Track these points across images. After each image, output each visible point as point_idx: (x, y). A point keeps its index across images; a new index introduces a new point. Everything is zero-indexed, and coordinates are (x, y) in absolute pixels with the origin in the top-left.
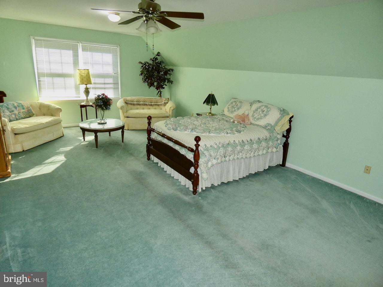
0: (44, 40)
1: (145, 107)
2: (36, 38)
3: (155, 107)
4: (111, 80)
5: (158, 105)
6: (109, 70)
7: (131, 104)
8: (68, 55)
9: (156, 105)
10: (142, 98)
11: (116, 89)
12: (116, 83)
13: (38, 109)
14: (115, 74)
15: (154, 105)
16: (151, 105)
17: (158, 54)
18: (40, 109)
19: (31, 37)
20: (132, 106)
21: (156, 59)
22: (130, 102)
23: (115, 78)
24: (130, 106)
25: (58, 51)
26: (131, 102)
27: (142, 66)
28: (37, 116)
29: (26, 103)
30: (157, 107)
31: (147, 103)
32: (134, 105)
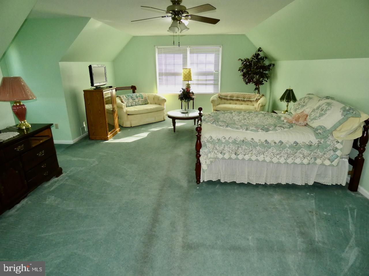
0: (164, 48)
1: (237, 102)
2: (158, 47)
3: (247, 103)
4: (211, 77)
5: (251, 101)
6: (211, 68)
7: (224, 99)
8: (179, 58)
9: (248, 101)
10: (235, 94)
11: (215, 85)
12: (216, 80)
13: (153, 99)
14: (215, 71)
15: (246, 101)
16: (244, 101)
17: (260, 50)
18: (154, 99)
19: (156, 47)
20: (225, 101)
21: (259, 55)
22: (224, 97)
23: (216, 75)
24: (223, 101)
25: (172, 55)
26: (225, 97)
27: (242, 63)
28: (151, 104)
29: (145, 94)
30: (249, 103)
31: (240, 99)
32: (227, 100)
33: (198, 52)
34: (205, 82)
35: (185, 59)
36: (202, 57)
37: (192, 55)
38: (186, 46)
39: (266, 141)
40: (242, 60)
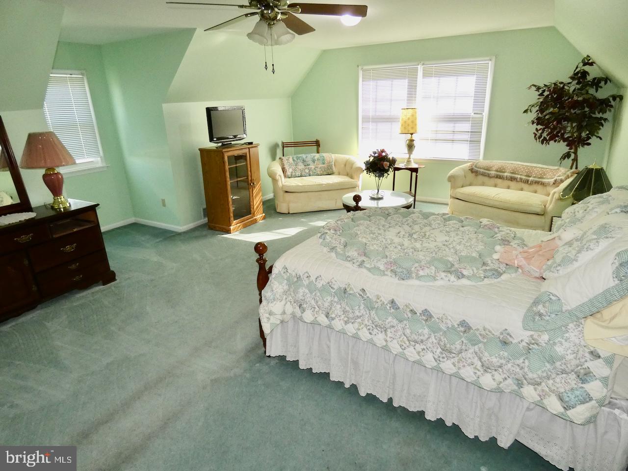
0: (373, 69)
1: (512, 184)
2: (365, 67)
3: (535, 187)
4: (467, 126)
5: (543, 184)
6: (467, 107)
7: (483, 175)
8: (401, 86)
9: (537, 183)
10: (510, 164)
11: (474, 142)
12: (475, 133)
13: (343, 166)
14: (474, 114)
15: (532, 183)
16: (527, 182)
17: (588, 62)
18: (345, 165)
19: (360, 67)
20: (486, 179)
21: (585, 74)
22: (482, 170)
23: (476, 123)
24: (481, 178)
25: (387, 83)
26: (485, 169)
27: (539, 95)
28: (339, 174)
29: (330, 157)
30: (539, 188)
31: (519, 176)
32: (489, 176)
33: (439, 74)
34: (450, 137)
35: (412, 89)
36: (448, 84)
37: (427, 80)
38: (416, 63)
39: (393, 302)
40: (538, 89)
